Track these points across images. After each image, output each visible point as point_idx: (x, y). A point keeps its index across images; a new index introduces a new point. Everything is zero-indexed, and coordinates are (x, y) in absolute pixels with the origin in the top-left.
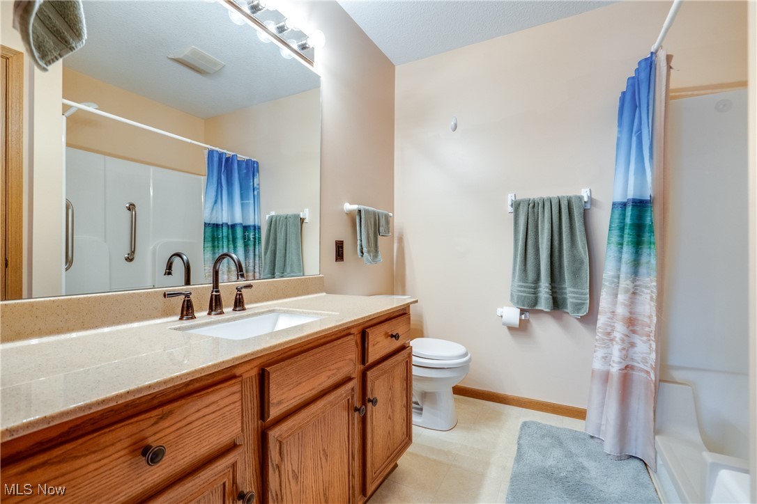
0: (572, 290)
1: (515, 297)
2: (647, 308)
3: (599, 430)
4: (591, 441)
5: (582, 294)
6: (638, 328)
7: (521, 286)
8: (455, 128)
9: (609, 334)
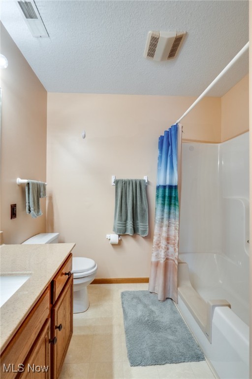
0: (141, 224)
1: (116, 229)
2: (173, 232)
3: (154, 289)
4: (151, 295)
5: (145, 226)
6: (170, 241)
7: (119, 223)
8: (84, 137)
9: (158, 244)
